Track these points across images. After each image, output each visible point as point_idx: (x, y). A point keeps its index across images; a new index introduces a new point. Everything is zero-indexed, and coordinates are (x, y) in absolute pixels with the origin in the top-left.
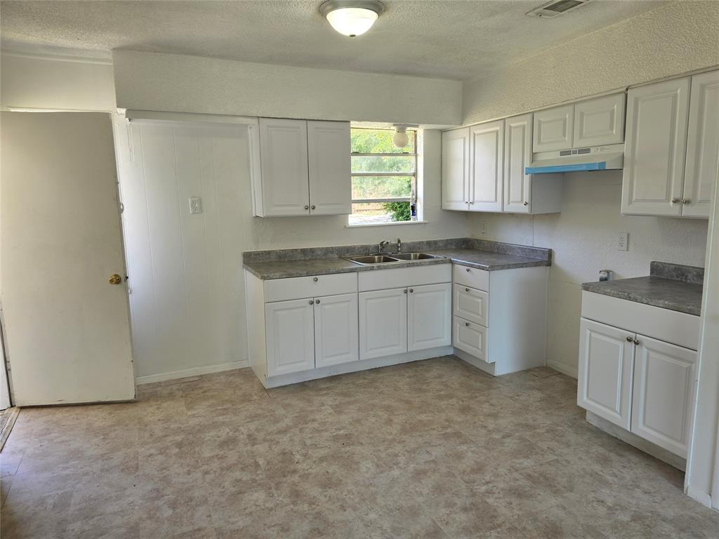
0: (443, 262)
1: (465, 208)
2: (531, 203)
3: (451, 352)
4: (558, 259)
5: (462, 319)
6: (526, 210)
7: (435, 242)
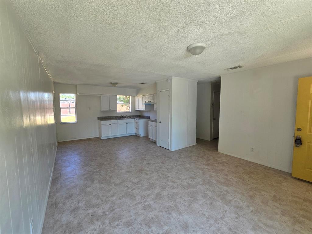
0: (133, 119)
1: (137, 110)
2: (145, 109)
3: (135, 134)
4: (151, 118)
5: (136, 129)
6: (144, 110)
7: (133, 116)
